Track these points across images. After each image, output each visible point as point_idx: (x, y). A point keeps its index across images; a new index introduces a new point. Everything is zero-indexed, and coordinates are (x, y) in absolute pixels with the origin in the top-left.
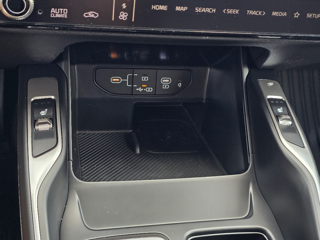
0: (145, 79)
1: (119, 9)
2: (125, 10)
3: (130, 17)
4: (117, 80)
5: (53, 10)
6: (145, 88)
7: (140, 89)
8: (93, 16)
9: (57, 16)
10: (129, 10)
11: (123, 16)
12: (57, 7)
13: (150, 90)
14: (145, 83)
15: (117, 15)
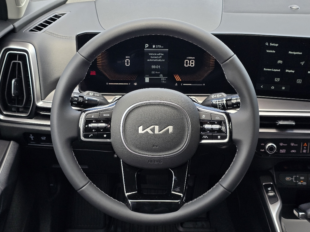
0: (302, 178)
1: (303, 149)
2: (305, 149)
3: (307, 151)
4: (288, 179)
5: (281, 150)
6: (302, 182)
7: (300, 183)
8: (294, 151)
9: (282, 152)
10: (307, 149)
11: (305, 151)
12: (282, 149)
13: (305, 183)
14: (302, 180)
15: (302, 151)
